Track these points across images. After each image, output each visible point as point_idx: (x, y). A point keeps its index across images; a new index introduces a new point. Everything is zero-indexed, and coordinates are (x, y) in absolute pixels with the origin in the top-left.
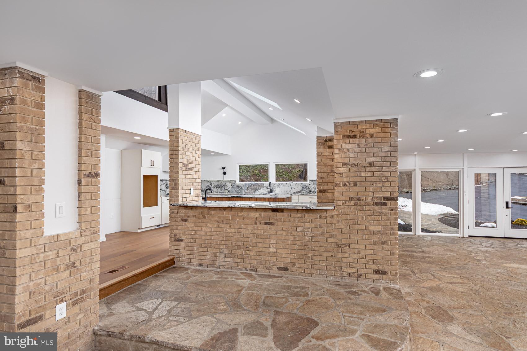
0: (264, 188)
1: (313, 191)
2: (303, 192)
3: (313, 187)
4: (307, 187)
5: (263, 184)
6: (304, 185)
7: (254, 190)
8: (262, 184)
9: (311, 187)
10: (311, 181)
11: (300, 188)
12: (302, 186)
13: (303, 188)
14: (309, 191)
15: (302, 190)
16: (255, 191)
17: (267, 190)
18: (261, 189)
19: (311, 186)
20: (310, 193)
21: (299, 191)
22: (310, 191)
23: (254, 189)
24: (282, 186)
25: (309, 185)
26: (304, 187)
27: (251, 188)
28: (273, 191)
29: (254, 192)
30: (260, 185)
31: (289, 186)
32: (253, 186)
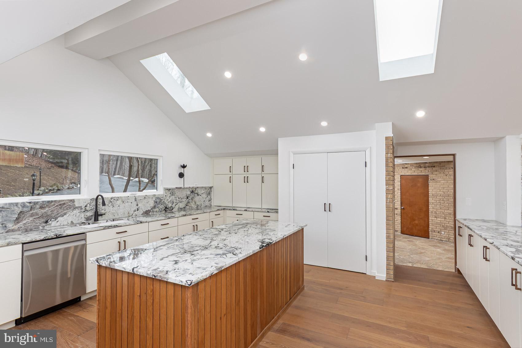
0: (76, 211)
1: (170, 206)
2: (155, 210)
3: (169, 200)
4: (163, 201)
5: (73, 201)
6: (158, 198)
7: (44, 220)
8: (71, 201)
9: (167, 200)
10: (167, 189)
11: (152, 204)
12: (154, 199)
13: (156, 202)
14: (164, 208)
15: (154, 207)
16: (47, 222)
17: (82, 215)
18: (65, 214)
19: (168, 198)
20: (166, 211)
21: (150, 209)
22: (166, 208)
23: (42, 217)
24: (119, 202)
25: (165, 197)
26: (158, 201)
27: (32, 215)
28: (101, 215)
29: (44, 224)
30: (62, 204)
31: (134, 200)
32: (41, 208)
